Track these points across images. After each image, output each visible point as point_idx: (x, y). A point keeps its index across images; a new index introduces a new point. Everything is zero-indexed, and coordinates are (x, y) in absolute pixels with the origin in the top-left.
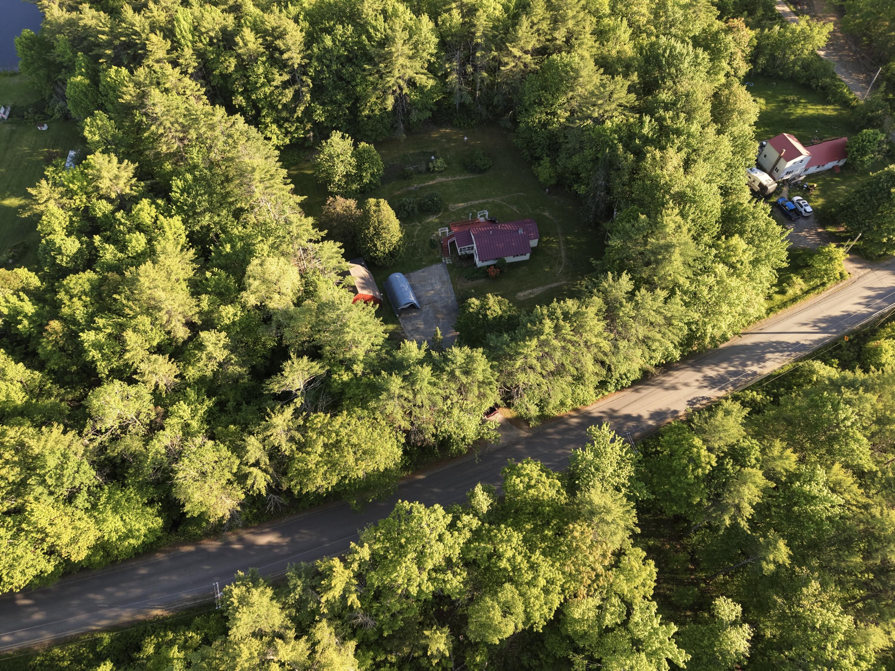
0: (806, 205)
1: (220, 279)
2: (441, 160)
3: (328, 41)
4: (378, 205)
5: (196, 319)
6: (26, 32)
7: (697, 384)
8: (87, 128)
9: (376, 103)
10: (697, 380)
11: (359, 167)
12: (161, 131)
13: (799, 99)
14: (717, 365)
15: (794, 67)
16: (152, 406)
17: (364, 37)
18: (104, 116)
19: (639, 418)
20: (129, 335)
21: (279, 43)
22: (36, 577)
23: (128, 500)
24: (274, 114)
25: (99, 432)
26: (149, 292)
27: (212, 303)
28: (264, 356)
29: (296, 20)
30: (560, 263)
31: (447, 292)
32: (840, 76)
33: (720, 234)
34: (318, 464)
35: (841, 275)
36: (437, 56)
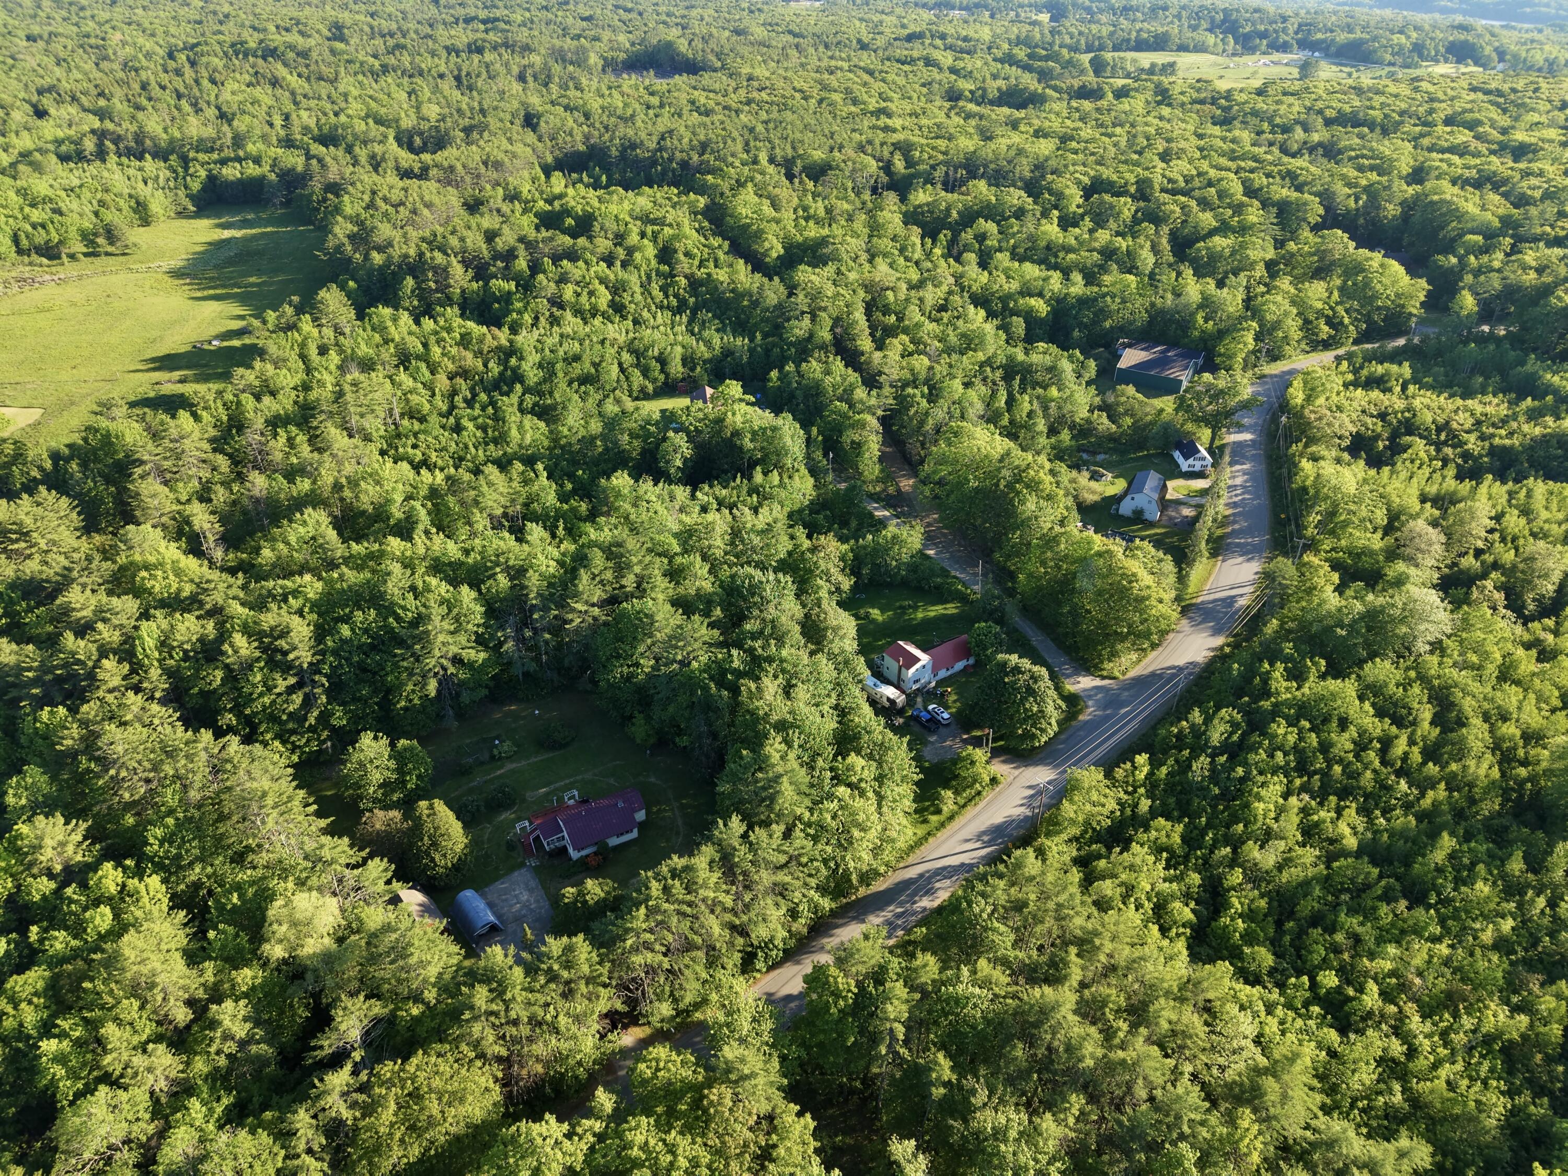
0: (943, 713)
1: (228, 937)
3: (345, 631)
4: (431, 807)
5: (201, 994)
8: (11, 793)
9: (413, 691)
11: (400, 770)
12: (123, 774)
13: (915, 602)
14: (882, 910)
15: (898, 572)
16: (149, 1116)
17: (391, 619)
18: (37, 770)
20: (110, 1030)
21: (282, 643)
24: (277, 728)
26: (135, 968)
27: (219, 971)
29: (300, 613)
31: (537, 901)
32: (953, 573)
33: (835, 756)
34: (392, 1125)
35: (994, 781)
36: (485, 625)
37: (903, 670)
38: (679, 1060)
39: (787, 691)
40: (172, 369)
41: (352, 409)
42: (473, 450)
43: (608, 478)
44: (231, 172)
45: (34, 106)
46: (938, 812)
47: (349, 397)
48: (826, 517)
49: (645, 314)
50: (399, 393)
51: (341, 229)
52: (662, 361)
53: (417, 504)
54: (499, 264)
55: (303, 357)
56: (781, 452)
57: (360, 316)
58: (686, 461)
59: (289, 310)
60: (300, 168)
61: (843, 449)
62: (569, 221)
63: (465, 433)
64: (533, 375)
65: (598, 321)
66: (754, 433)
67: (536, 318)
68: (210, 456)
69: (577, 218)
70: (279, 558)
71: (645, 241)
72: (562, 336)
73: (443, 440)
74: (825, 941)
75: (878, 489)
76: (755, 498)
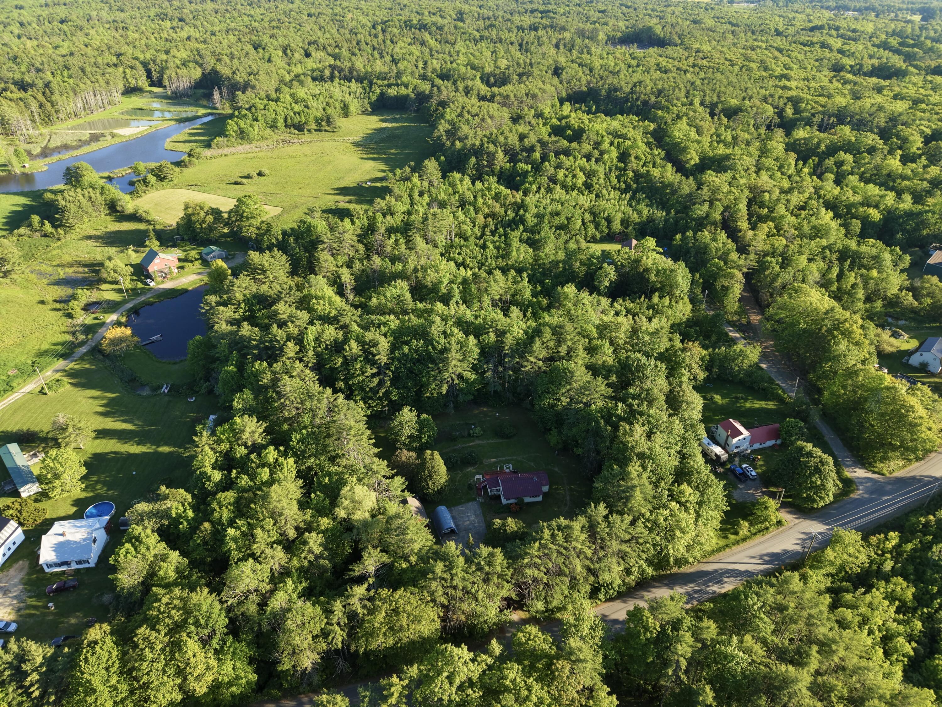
0: (752, 471)
1: (320, 499)
2: (479, 428)
3: (406, 349)
4: (432, 455)
5: (302, 525)
6: (198, 337)
8: (236, 400)
9: (434, 389)
11: (420, 431)
12: (287, 403)
13: (747, 396)
14: (686, 585)
15: (739, 374)
16: (268, 581)
17: (430, 347)
18: (249, 392)
20: (258, 532)
21: (373, 350)
23: (241, 651)
24: (363, 394)
25: (231, 597)
26: (275, 503)
27: (313, 516)
29: (385, 335)
31: (479, 522)
32: (777, 382)
33: (674, 482)
34: (381, 624)
35: (779, 523)
36: (479, 360)
37: (730, 438)
38: (543, 637)
39: (649, 435)
40: (346, 195)
41: (430, 228)
42: (490, 260)
43: (563, 287)
44: (392, 92)
45: (305, 51)
46: (736, 533)
47: (430, 221)
48: (695, 331)
49: (604, 191)
50: (456, 223)
51: (443, 127)
52: (609, 220)
53: (455, 286)
54: (525, 154)
55: (411, 196)
56: (674, 286)
57: (444, 177)
58: (611, 282)
59: (408, 169)
60: (427, 92)
61: (716, 289)
62: (569, 132)
63: (488, 250)
64: (531, 221)
65: (574, 193)
66: (658, 272)
67: (539, 188)
68: (356, 244)
69: (574, 131)
70: (380, 304)
71: (612, 148)
72: (552, 200)
73: (475, 252)
74: (645, 593)
75: (734, 319)
76: (651, 311)
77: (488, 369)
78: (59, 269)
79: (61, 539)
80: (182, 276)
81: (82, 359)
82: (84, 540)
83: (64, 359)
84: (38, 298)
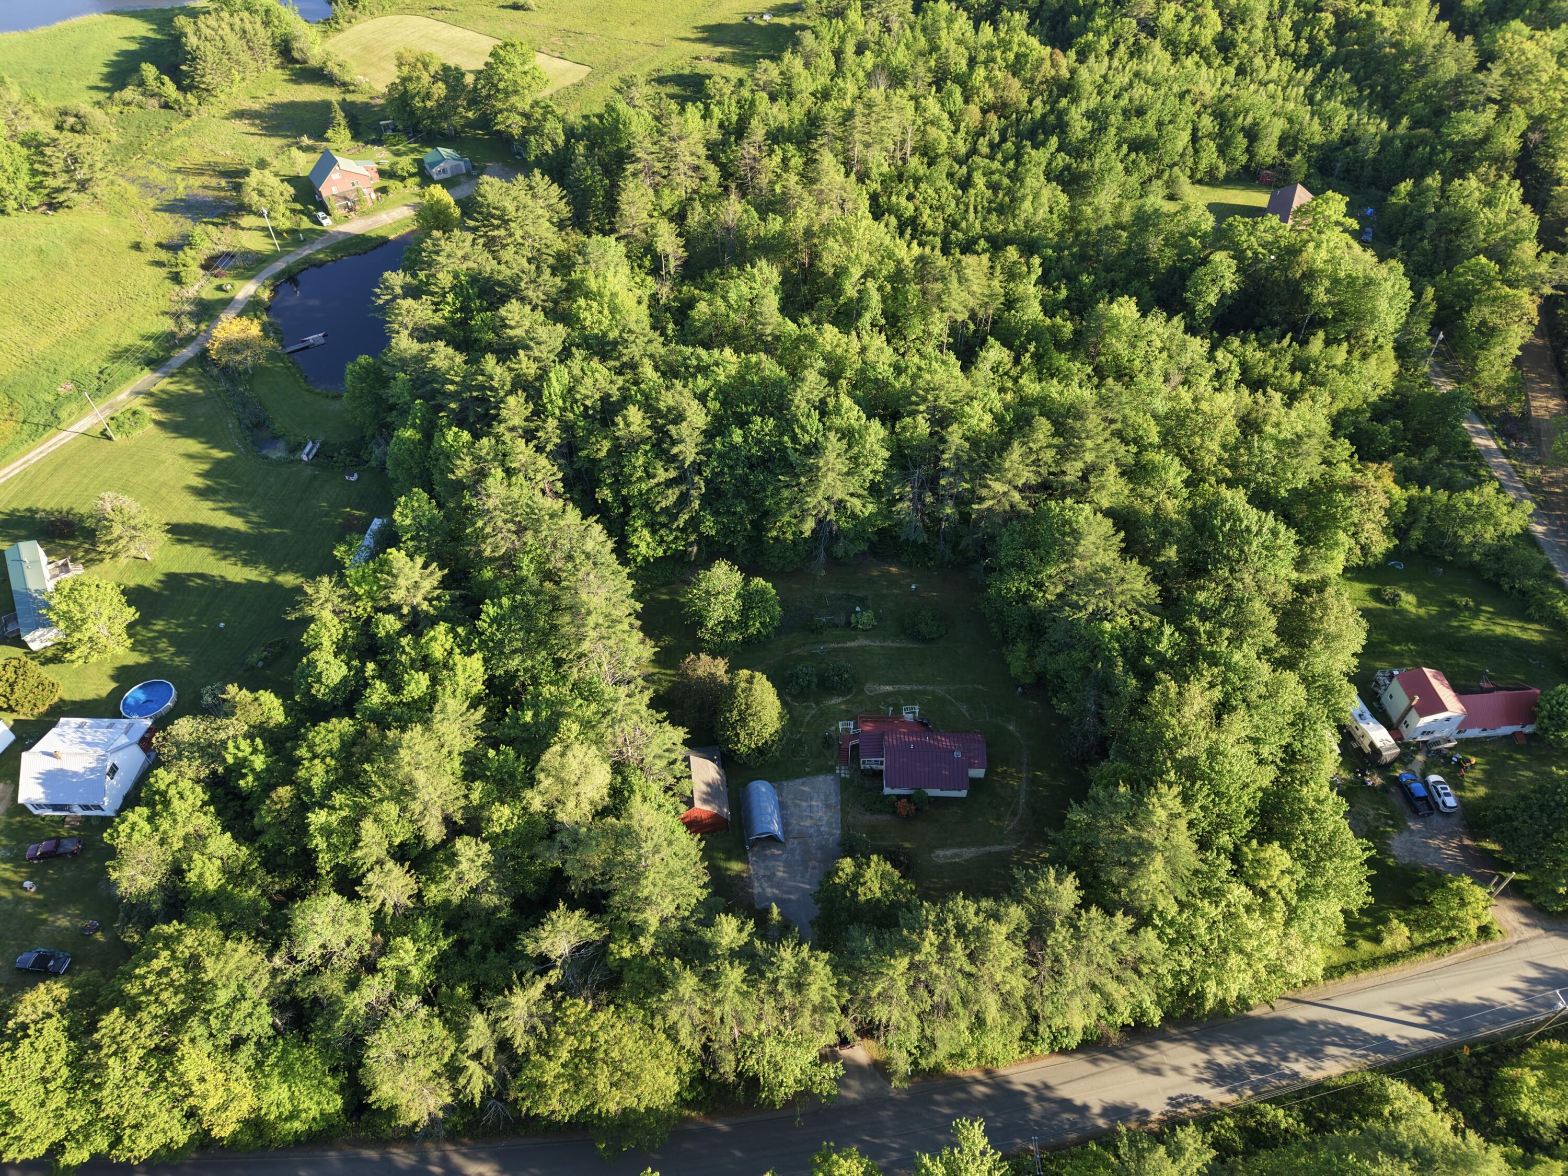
0: (1447, 795)
1: (506, 761)
2: (870, 613)
3: (737, 436)
4: (750, 681)
5: (458, 817)
6: (363, 359)
7: (1192, 1072)
8: (399, 509)
9: (789, 523)
10: (1195, 1066)
11: (745, 613)
12: (488, 530)
13: (1478, 604)
14: (1237, 1046)
15: (1470, 554)
16: (369, 934)
17: (786, 438)
18: (425, 496)
19: (1085, 1108)
20: (368, 827)
21: (672, 430)
22: (166, 1146)
23: (305, 1063)
24: (648, 517)
25: (293, 959)
26: (407, 769)
27: (486, 794)
28: (537, 882)
29: (702, 398)
30: (1014, 814)
31: (829, 824)
32: (1559, 573)
33: (1249, 837)
34: (557, 1077)
35: (1484, 931)
36: (886, 474)
37: (1413, 713)
39: (1222, 709)
40: (717, 43)
41: (857, 136)
42: (971, 215)
43: (1111, 301)
46: (1376, 939)
47: (858, 121)
48: (1394, 430)
49: (1259, 61)
50: (919, 122)
52: (1252, 135)
53: (871, 285)
55: (838, 54)
56: (1365, 316)
57: (916, 9)
58: (1224, 295)
61: (1464, 327)
63: (972, 191)
64: (1079, 127)
65: (1189, 62)
66: (1336, 281)
68: (702, 162)
70: (714, 314)
72: (1137, 74)
73: (944, 195)
74: (1143, 1050)
75: (1493, 401)
76: (1299, 375)
77: (901, 499)
78: (179, 177)
79: (51, 764)
80: (382, 208)
81: (182, 371)
82: (92, 770)
83: (154, 370)
84: (133, 237)
